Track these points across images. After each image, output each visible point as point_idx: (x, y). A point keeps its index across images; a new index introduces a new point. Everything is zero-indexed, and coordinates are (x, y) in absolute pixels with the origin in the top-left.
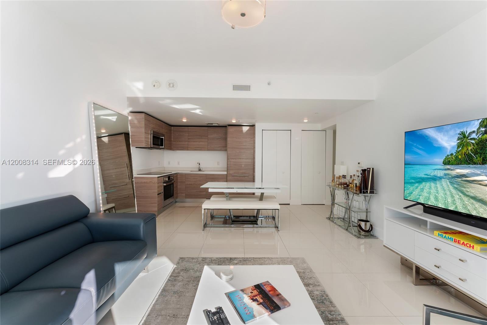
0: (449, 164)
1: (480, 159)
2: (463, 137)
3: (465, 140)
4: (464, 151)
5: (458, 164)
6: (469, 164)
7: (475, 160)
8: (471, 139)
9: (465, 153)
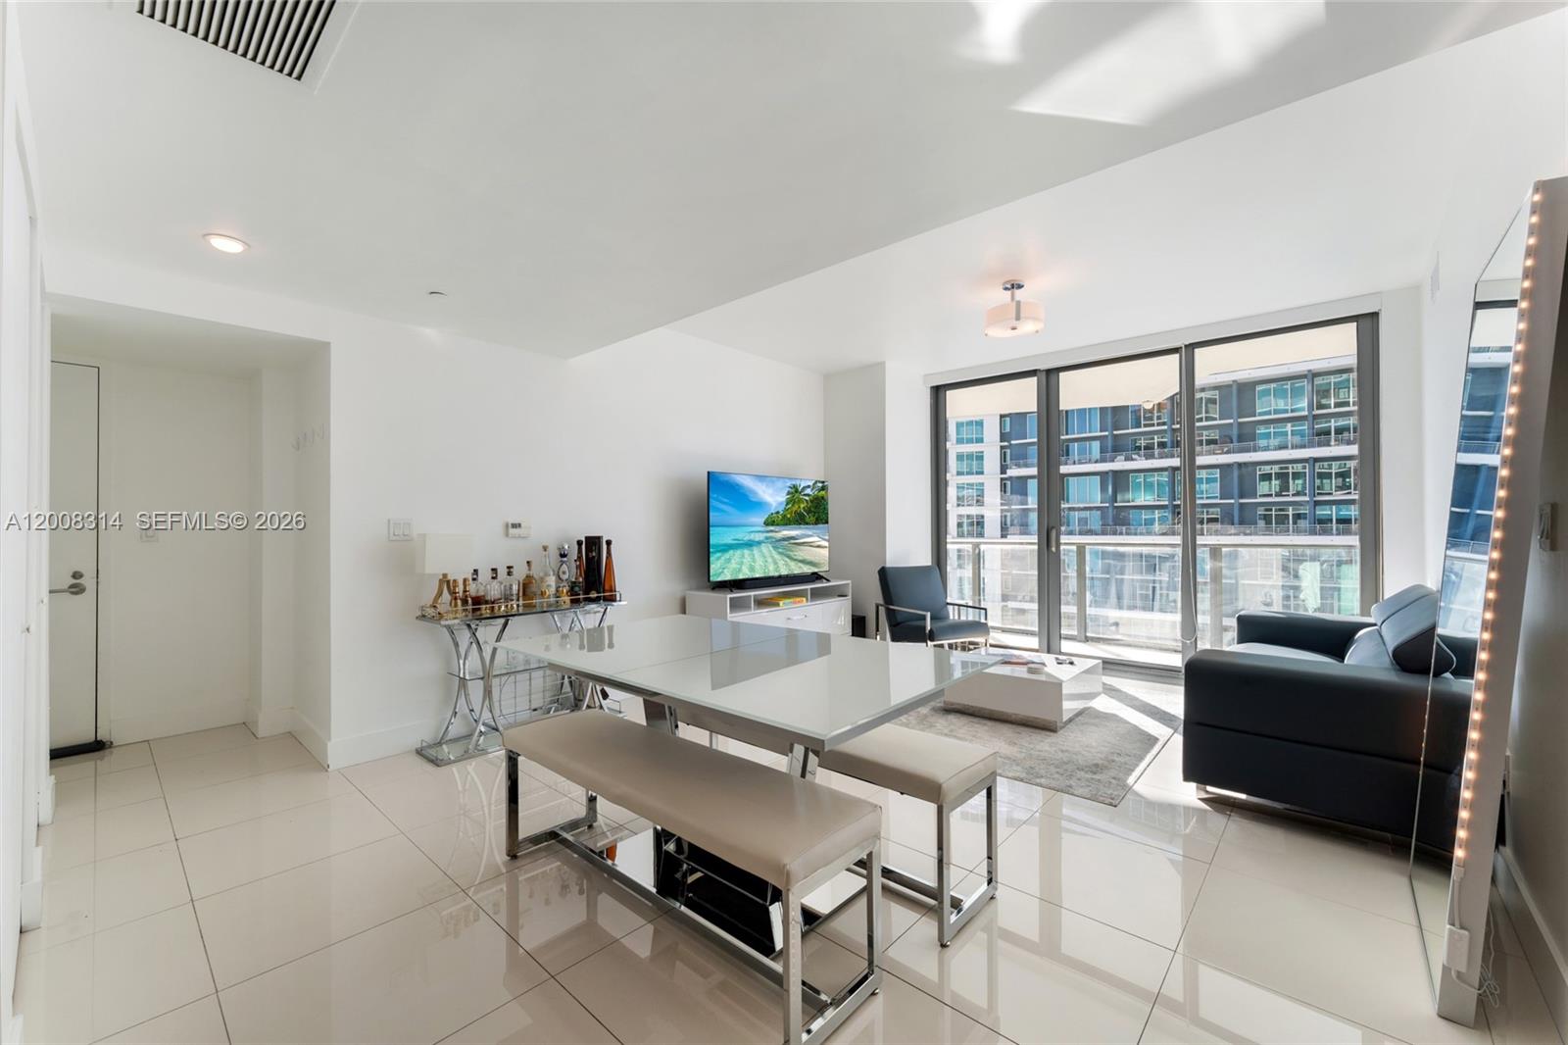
0: (772, 525)
1: (813, 519)
2: (795, 491)
3: (797, 495)
4: (794, 509)
5: (786, 525)
6: (800, 524)
7: (807, 519)
8: (805, 495)
9: (796, 511)
